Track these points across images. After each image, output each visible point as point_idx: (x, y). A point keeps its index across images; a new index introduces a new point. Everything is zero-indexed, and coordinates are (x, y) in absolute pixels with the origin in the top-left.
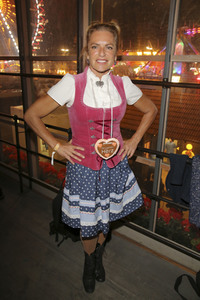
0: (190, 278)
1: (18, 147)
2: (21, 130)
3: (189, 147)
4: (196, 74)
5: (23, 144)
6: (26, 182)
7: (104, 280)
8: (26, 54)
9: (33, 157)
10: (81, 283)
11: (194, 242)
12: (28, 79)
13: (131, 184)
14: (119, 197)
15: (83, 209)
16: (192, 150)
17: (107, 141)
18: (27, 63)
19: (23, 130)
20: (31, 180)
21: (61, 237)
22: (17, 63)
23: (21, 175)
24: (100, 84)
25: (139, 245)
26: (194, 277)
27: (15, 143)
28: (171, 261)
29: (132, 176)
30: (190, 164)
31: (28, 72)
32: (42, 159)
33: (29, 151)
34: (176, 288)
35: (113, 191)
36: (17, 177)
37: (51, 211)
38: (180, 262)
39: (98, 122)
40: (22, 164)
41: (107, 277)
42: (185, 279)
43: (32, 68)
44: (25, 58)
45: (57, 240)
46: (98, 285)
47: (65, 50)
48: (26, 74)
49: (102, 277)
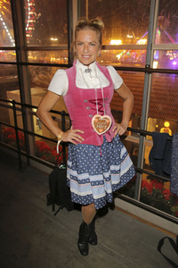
0: (171, 240)
1: (16, 128)
2: (18, 113)
3: (167, 124)
4: (171, 59)
5: (20, 125)
6: (24, 159)
7: (96, 244)
8: (22, 44)
9: (30, 137)
10: (75, 248)
11: (173, 209)
12: (24, 67)
13: (124, 157)
14: (117, 168)
15: (94, 184)
16: (170, 127)
17: (102, 117)
18: (23, 52)
19: (21, 113)
20: (29, 157)
21: (57, 207)
22: (14, 53)
23: (19, 153)
24: (89, 71)
26: (175, 239)
27: (14, 125)
28: (154, 225)
29: (124, 150)
30: (171, 141)
31: (24, 61)
32: (37, 139)
34: (159, 249)
35: (112, 164)
36: (16, 155)
39: (92, 101)
40: (20, 144)
41: (99, 241)
42: (166, 241)
43: (26, 56)
44: (21, 48)
45: (54, 210)
48: (21, 63)
49: (94, 241)
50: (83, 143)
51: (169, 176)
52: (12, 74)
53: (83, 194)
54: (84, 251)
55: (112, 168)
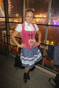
0: (53, 79)
1: (5, 42)
3: (52, 43)
4: (54, 22)
6: (7, 52)
7: (29, 79)
8: (7, 16)
9: (9, 46)
10: (23, 80)
11: (54, 69)
12: (8, 23)
14: (36, 56)
17: (32, 40)
18: (7, 19)
19: (6, 38)
20: (9, 52)
21: (17, 68)
22: (4, 19)
23: (6, 51)
25: (39, 70)
26: (54, 78)
29: (39, 51)
30: (54, 48)
31: (7, 21)
32: (11, 46)
33: (8, 44)
34: (49, 81)
35: (35, 54)
37: (14, 61)
38: (50, 74)
41: (30, 78)
43: (8, 20)
45: (16, 69)
46: (28, 81)
47: (17, 15)
48: (7, 22)
49: (29, 78)
50: (26, 48)
51: (53, 58)
52: (3, 26)
53: (26, 64)
54: (26, 82)
55: (35, 56)
